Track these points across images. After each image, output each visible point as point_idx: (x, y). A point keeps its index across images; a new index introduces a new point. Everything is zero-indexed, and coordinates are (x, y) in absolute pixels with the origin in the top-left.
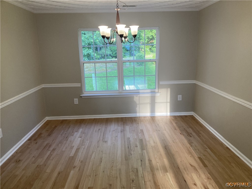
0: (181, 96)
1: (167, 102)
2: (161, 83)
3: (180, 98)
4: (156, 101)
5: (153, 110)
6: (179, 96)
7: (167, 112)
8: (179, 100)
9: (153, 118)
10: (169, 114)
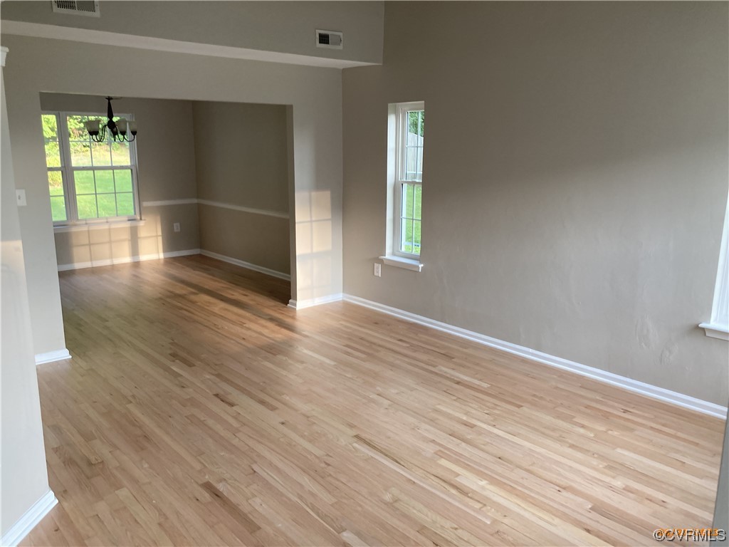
0: (178, 224)
1: (157, 236)
2: (145, 204)
3: (177, 228)
4: (139, 236)
5: (135, 251)
6: (175, 224)
7: (158, 252)
8: (175, 230)
9: (136, 265)
10: (162, 256)
